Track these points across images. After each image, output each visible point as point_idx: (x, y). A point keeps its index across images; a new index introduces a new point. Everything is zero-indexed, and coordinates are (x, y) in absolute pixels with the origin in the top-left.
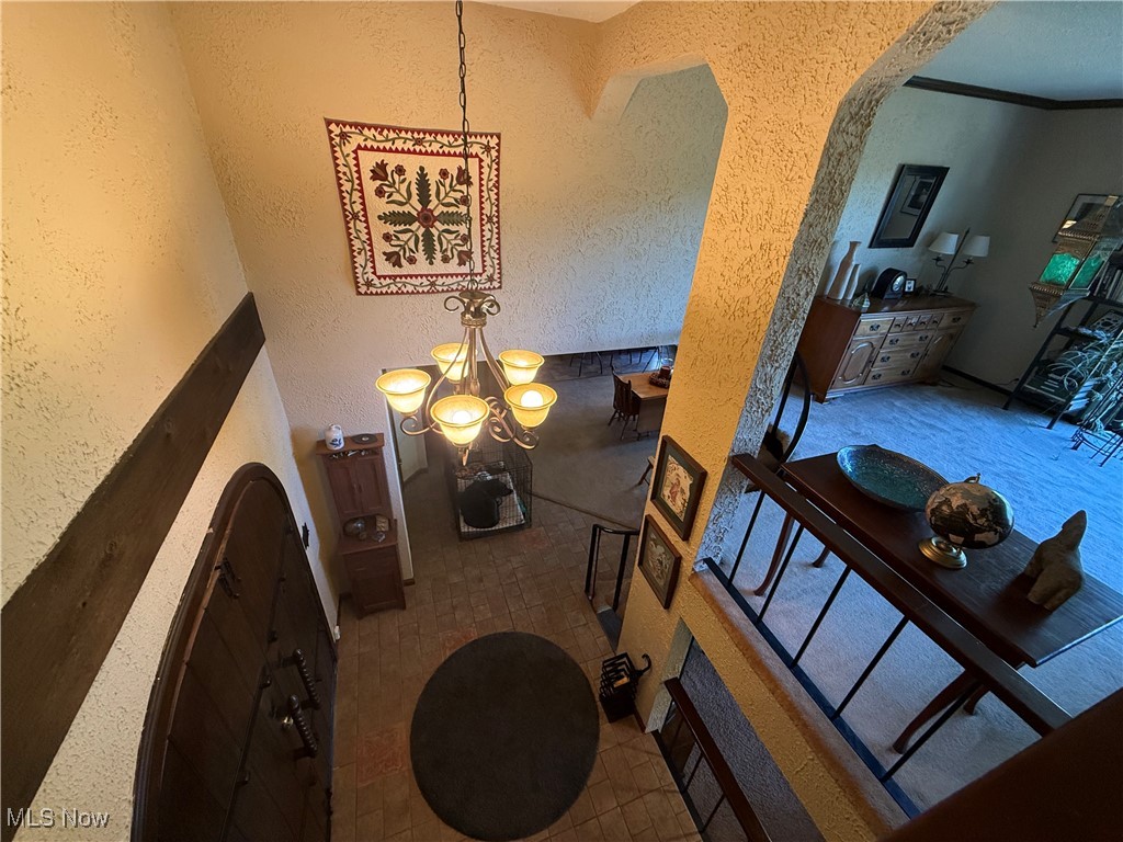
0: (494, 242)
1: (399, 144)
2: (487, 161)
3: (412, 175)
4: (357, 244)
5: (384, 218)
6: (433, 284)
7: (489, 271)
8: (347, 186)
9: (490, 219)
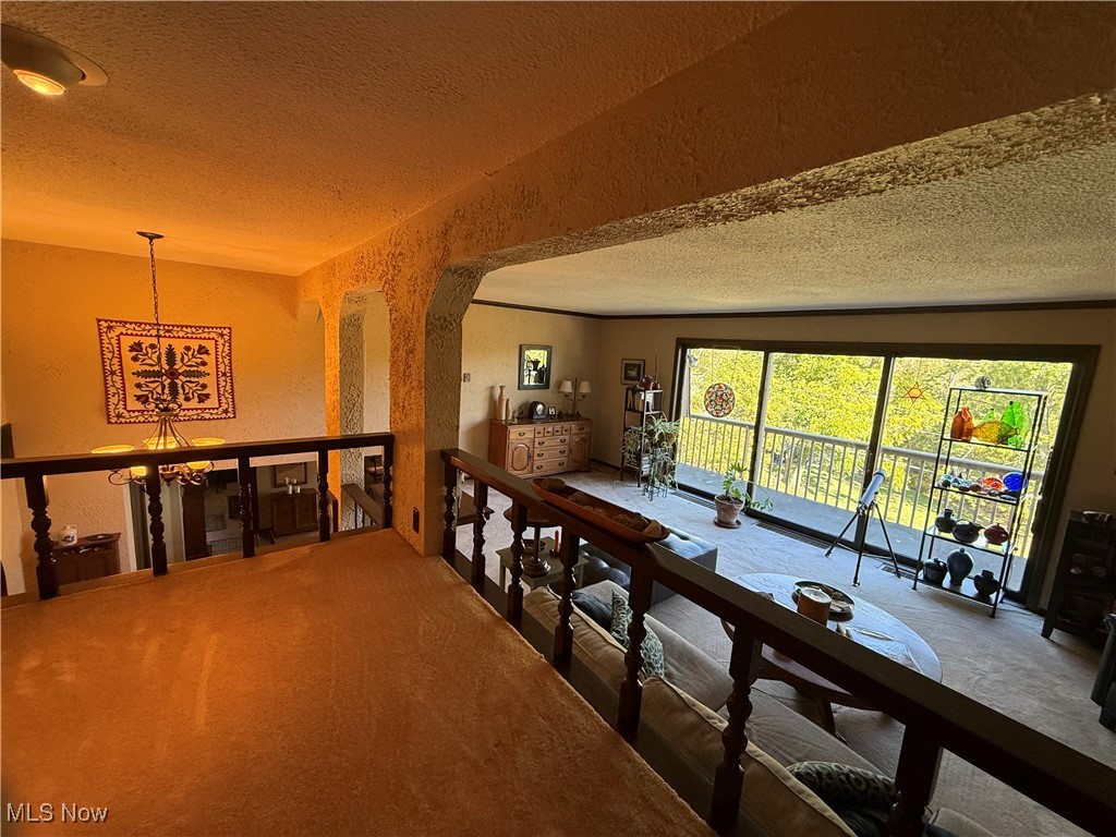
0: (228, 388)
4: (112, 390)
5: (138, 374)
9: (224, 374)
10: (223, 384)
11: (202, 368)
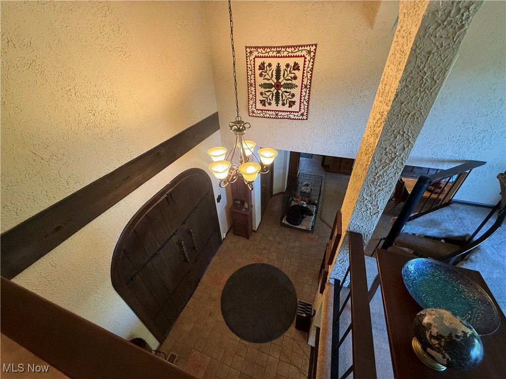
0: (307, 97)
1: (271, 54)
2: (308, 58)
3: (274, 67)
4: (251, 96)
5: (262, 86)
6: (277, 115)
7: (302, 111)
8: (250, 73)
9: (306, 86)
10: (304, 94)
11: (294, 82)
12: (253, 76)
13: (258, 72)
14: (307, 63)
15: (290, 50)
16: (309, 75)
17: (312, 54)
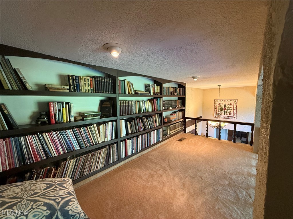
0: (235, 112)
1: (222, 101)
2: (235, 102)
3: (224, 105)
4: (215, 112)
5: (219, 109)
6: (224, 117)
7: (234, 116)
8: (215, 106)
9: (235, 110)
10: (234, 111)
11: (230, 108)
12: (216, 107)
13: (218, 106)
14: (235, 104)
15: (229, 101)
16: (236, 107)
17: (236, 102)
